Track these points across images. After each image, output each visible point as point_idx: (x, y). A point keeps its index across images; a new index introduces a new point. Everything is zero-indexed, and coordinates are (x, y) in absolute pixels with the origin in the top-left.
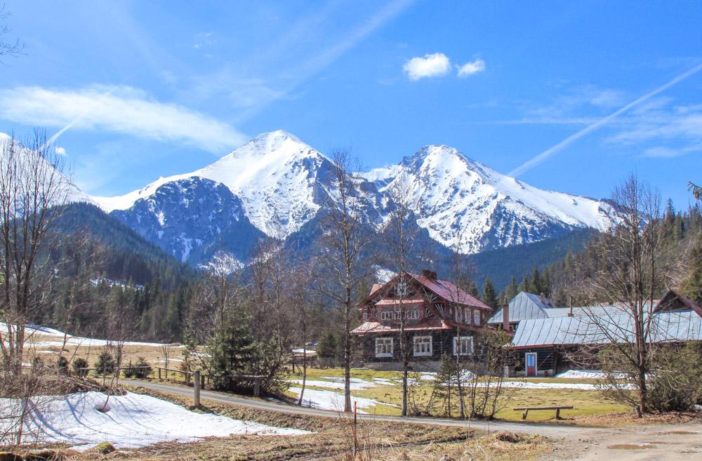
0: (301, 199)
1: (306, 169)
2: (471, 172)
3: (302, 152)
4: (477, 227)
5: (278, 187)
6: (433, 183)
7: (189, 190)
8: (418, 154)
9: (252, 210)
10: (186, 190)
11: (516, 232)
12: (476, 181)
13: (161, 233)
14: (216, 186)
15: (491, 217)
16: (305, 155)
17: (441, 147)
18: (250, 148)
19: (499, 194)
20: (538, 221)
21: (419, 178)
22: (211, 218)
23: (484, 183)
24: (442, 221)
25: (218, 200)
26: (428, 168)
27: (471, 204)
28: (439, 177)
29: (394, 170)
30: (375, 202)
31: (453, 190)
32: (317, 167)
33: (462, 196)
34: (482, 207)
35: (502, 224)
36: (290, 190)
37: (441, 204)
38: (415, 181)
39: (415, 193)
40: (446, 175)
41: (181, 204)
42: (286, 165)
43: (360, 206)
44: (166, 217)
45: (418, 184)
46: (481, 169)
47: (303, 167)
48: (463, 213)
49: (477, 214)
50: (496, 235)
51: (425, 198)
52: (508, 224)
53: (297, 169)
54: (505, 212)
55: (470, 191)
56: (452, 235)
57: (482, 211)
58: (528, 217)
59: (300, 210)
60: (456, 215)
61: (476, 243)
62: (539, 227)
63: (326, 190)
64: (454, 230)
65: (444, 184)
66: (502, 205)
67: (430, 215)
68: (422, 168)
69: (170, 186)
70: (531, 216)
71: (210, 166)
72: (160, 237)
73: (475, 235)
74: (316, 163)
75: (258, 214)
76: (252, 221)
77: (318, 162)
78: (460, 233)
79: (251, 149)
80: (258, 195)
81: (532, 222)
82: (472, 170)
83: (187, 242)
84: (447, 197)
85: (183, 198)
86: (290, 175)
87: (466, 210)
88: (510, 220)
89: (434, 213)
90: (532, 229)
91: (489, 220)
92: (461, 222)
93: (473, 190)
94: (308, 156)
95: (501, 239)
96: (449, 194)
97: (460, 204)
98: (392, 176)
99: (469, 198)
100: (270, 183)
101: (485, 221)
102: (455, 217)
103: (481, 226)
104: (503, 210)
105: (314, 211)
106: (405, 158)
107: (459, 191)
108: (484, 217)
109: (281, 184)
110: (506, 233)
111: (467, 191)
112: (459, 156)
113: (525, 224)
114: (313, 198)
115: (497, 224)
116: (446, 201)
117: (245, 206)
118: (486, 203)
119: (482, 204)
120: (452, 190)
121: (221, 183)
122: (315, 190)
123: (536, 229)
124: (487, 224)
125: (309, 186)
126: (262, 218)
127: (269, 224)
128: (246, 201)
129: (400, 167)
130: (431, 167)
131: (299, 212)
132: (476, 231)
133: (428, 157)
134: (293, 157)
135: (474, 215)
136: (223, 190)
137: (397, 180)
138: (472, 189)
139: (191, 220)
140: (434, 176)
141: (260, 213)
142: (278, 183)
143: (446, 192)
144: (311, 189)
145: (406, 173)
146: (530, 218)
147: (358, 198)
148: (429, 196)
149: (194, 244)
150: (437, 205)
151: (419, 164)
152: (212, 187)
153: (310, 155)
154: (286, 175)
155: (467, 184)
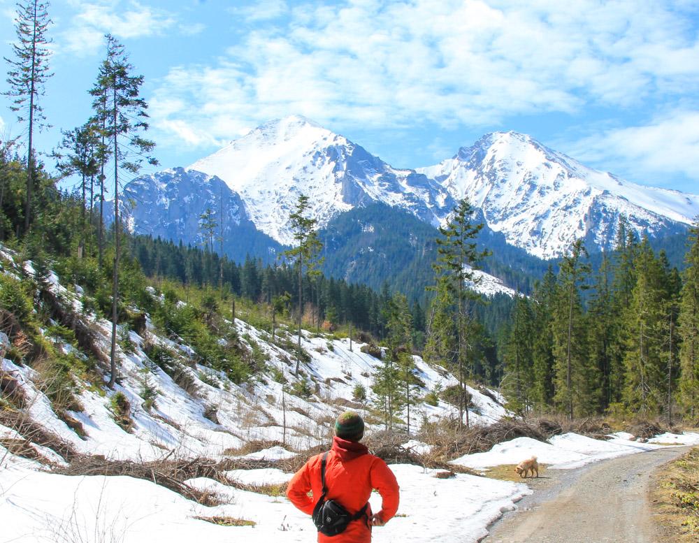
0: (326, 198)
1: (332, 160)
2: (551, 163)
3: (325, 139)
4: (567, 232)
5: (295, 184)
6: (501, 178)
7: (171, 186)
8: (478, 144)
9: (259, 214)
10: (165, 185)
11: (622, 237)
12: (559, 174)
14: (208, 179)
15: (585, 219)
16: (330, 142)
17: (508, 134)
18: (256, 137)
19: (593, 188)
20: (652, 220)
21: (482, 174)
22: (200, 223)
23: (570, 176)
24: (516, 227)
25: (211, 198)
26: (493, 161)
27: (555, 204)
28: (510, 171)
29: (447, 165)
30: (427, 200)
31: (529, 186)
32: (346, 156)
33: (542, 193)
34: (570, 207)
35: (602, 226)
36: (311, 187)
37: (514, 205)
38: (475, 178)
39: (477, 193)
40: (518, 169)
41: (158, 204)
42: (304, 156)
43: (408, 204)
44: (137, 222)
45: (480, 182)
46: (564, 161)
47: (328, 158)
48: (545, 216)
49: (565, 216)
50: (595, 241)
51: (491, 198)
52: (611, 225)
53: (319, 162)
54: (605, 211)
55: (552, 187)
56: (531, 244)
57: (571, 212)
58: (637, 216)
59: (326, 212)
60: (536, 219)
62: (654, 229)
63: (361, 184)
64: (535, 238)
65: (516, 179)
66: (600, 201)
67: (500, 220)
68: (485, 161)
69: (144, 180)
70: (641, 215)
71: (202, 160)
73: (564, 242)
74: (344, 153)
75: (267, 220)
76: (258, 228)
77: (347, 150)
78: (544, 241)
79: (258, 138)
80: (266, 195)
81: (643, 223)
82: (553, 160)
84: (521, 196)
85: (160, 197)
86: (311, 168)
87: (548, 211)
88: (613, 220)
89: (505, 217)
90: (645, 231)
91: (583, 222)
92: (543, 227)
93: (556, 186)
94: (334, 144)
95: (603, 245)
96: (523, 192)
97: (540, 204)
98: (446, 173)
99: (551, 197)
100: (283, 180)
101: (578, 224)
102: (534, 221)
103: (572, 231)
104: (602, 209)
106: (461, 148)
107: (538, 188)
108: (574, 220)
109: (298, 181)
110: (609, 238)
111: (548, 188)
112: (533, 144)
113: (634, 225)
114: (342, 196)
115: (596, 225)
116: (521, 201)
117: (250, 209)
118: (576, 202)
119: (570, 203)
120: (527, 187)
121: (215, 176)
122: (345, 186)
123: (650, 231)
124: (580, 227)
125: (337, 181)
126: (273, 225)
127: (282, 232)
128: (250, 202)
129: (456, 162)
130: (497, 158)
131: (324, 215)
132: (566, 238)
133: (493, 147)
134: (314, 146)
135: (560, 218)
136: (218, 184)
137: (452, 177)
138: (554, 184)
140: (502, 169)
141: (270, 219)
142: (294, 179)
143: (520, 189)
144: (340, 186)
145: (463, 168)
146: (642, 217)
147: (404, 194)
148: (497, 196)
150: (509, 207)
151: (480, 156)
152: (202, 181)
153: (336, 142)
154: (305, 168)
155: (547, 178)
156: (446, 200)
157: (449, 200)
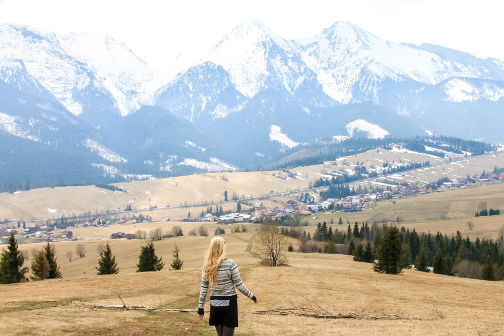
0: (260, 67)
1: (264, 48)
2: (358, 41)
3: (262, 37)
5: (249, 60)
6: (337, 47)
8: (332, 27)
9: (235, 76)
10: (202, 70)
11: (369, 83)
12: (360, 47)
13: (191, 95)
14: (216, 66)
15: (361, 72)
16: (264, 39)
19: (369, 57)
20: (382, 76)
21: (331, 43)
22: (214, 85)
23: (364, 49)
25: (217, 75)
26: (336, 37)
27: (354, 63)
28: (341, 43)
29: (318, 37)
32: (269, 47)
33: (351, 56)
34: (359, 65)
35: (364, 78)
36: (255, 62)
37: (339, 61)
38: (328, 45)
40: (345, 42)
41: (200, 78)
42: (254, 45)
43: (289, 72)
44: (193, 87)
45: (329, 47)
47: (262, 47)
48: (349, 68)
50: (360, 84)
51: (331, 57)
52: (367, 78)
53: (259, 48)
54: (367, 71)
55: (356, 53)
57: (358, 68)
58: (378, 73)
59: (260, 74)
60: (346, 69)
61: (351, 88)
62: (381, 80)
64: (342, 79)
65: (343, 48)
68: (333, 37)
70: (380, 73)
72: (191, 97)
73: (351, 83)
77: (270, 44)
78: (345, 81)
80: (238, 66)
83: (204, 98)
84: (343, 57)
85: (200, 75)
86: (255, 52)
87: (351, 66)
88: (368, 75)
89: (335, 67)
90: (378, 81)
91: (360, 74)
92: (347, 73)
95: (361, 87)
96: (344, 55)
97: (349, 62)
99: (354, 58)
100: (245, 58)
101: (358, 74)
102: (344, 70)
103: (355, 77)
104: (366, 69)
105: (266, 76)
107: (350, 53)
108: (358, 72)
110: (364, 83)
111: (354, 54)
113: (375, 78)
114: (266, 67)
115: (362, 77)
116: (342, 60)
118: (361, 63)
119: (359, 63)
120: (346, 52)
121: (219, 65)
124: (358, 76)
125: (265, 59)
128: (232, 70)
129: (322, 35)
130: (338, 36)
131: (259, 76)
132: (353, 80)
133: (338, 29)
134: (258, 40)
135: (354, 70)
136: (220, 68)
137: (319, 44)
139: (205, 87)
140: (338, 42)
142: (249, 58)
143: (343, 53)
144: (266, 61)
148: (334, 56)
149: (207, 100)
150: (337, 62)
151: (332, 34)
152: (214, 67)
153: (266, 39)
154: (253, 52)
155: (355, 48)
156: (304, 69)
157: (306, 69)
